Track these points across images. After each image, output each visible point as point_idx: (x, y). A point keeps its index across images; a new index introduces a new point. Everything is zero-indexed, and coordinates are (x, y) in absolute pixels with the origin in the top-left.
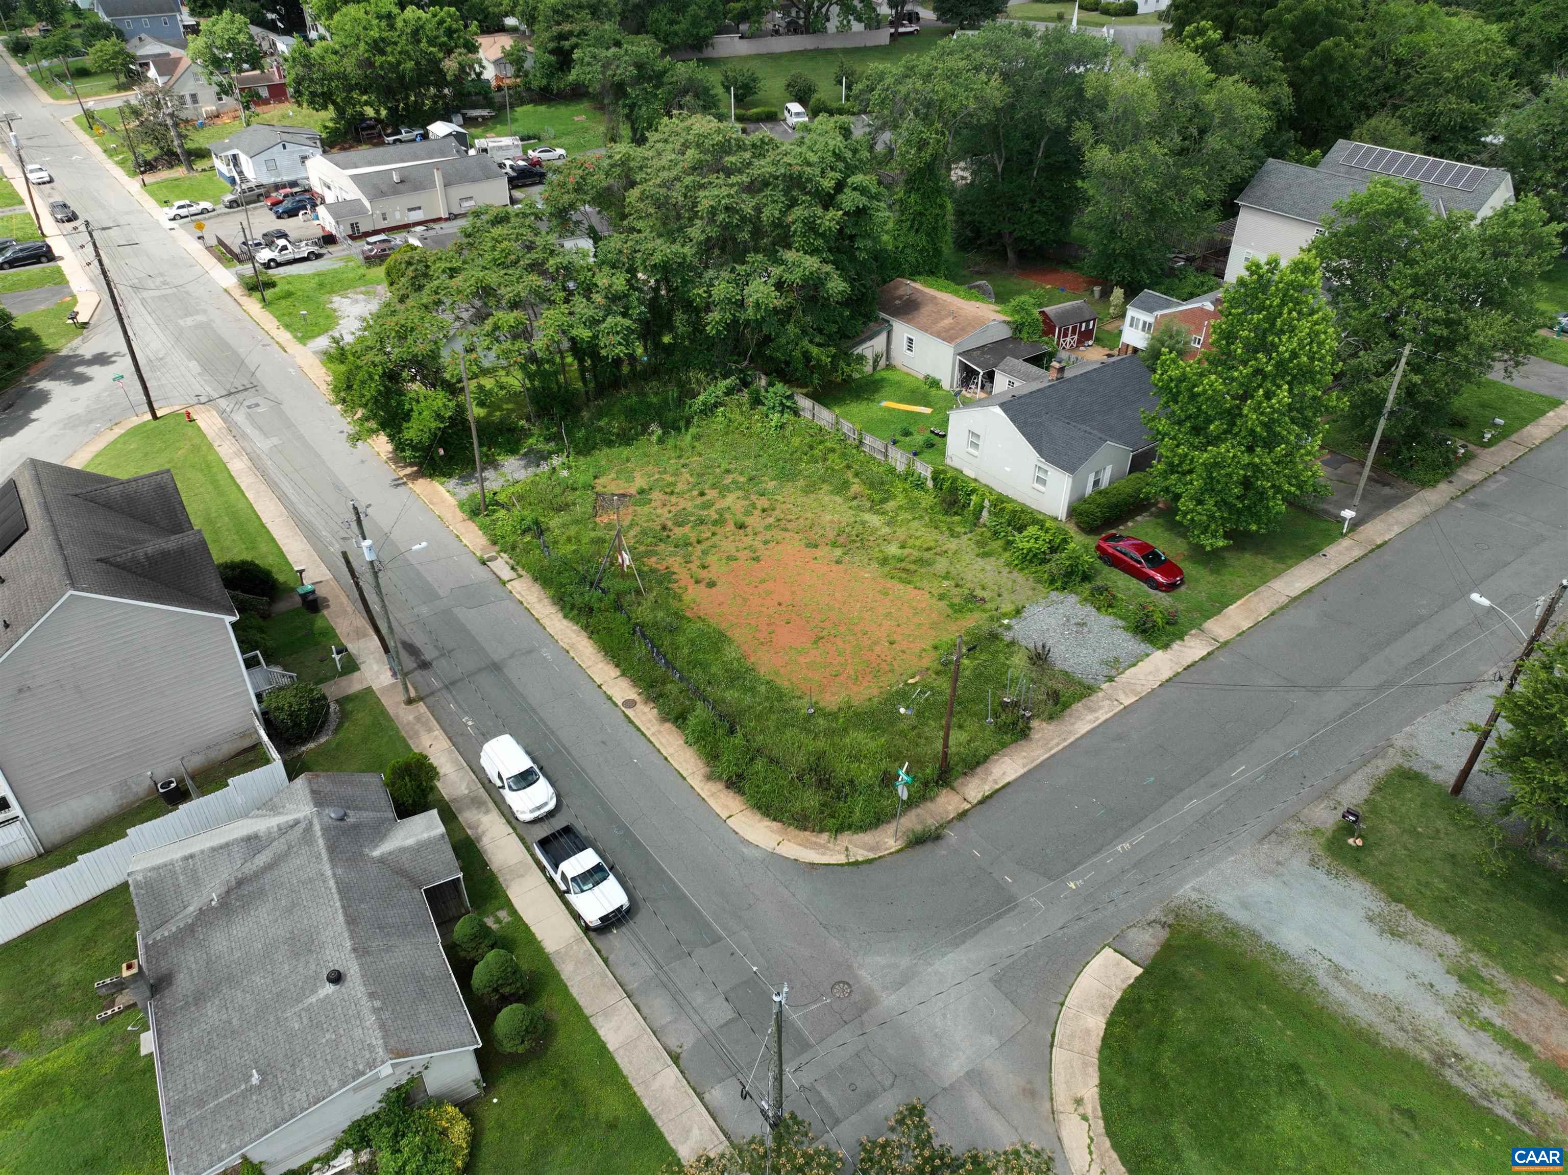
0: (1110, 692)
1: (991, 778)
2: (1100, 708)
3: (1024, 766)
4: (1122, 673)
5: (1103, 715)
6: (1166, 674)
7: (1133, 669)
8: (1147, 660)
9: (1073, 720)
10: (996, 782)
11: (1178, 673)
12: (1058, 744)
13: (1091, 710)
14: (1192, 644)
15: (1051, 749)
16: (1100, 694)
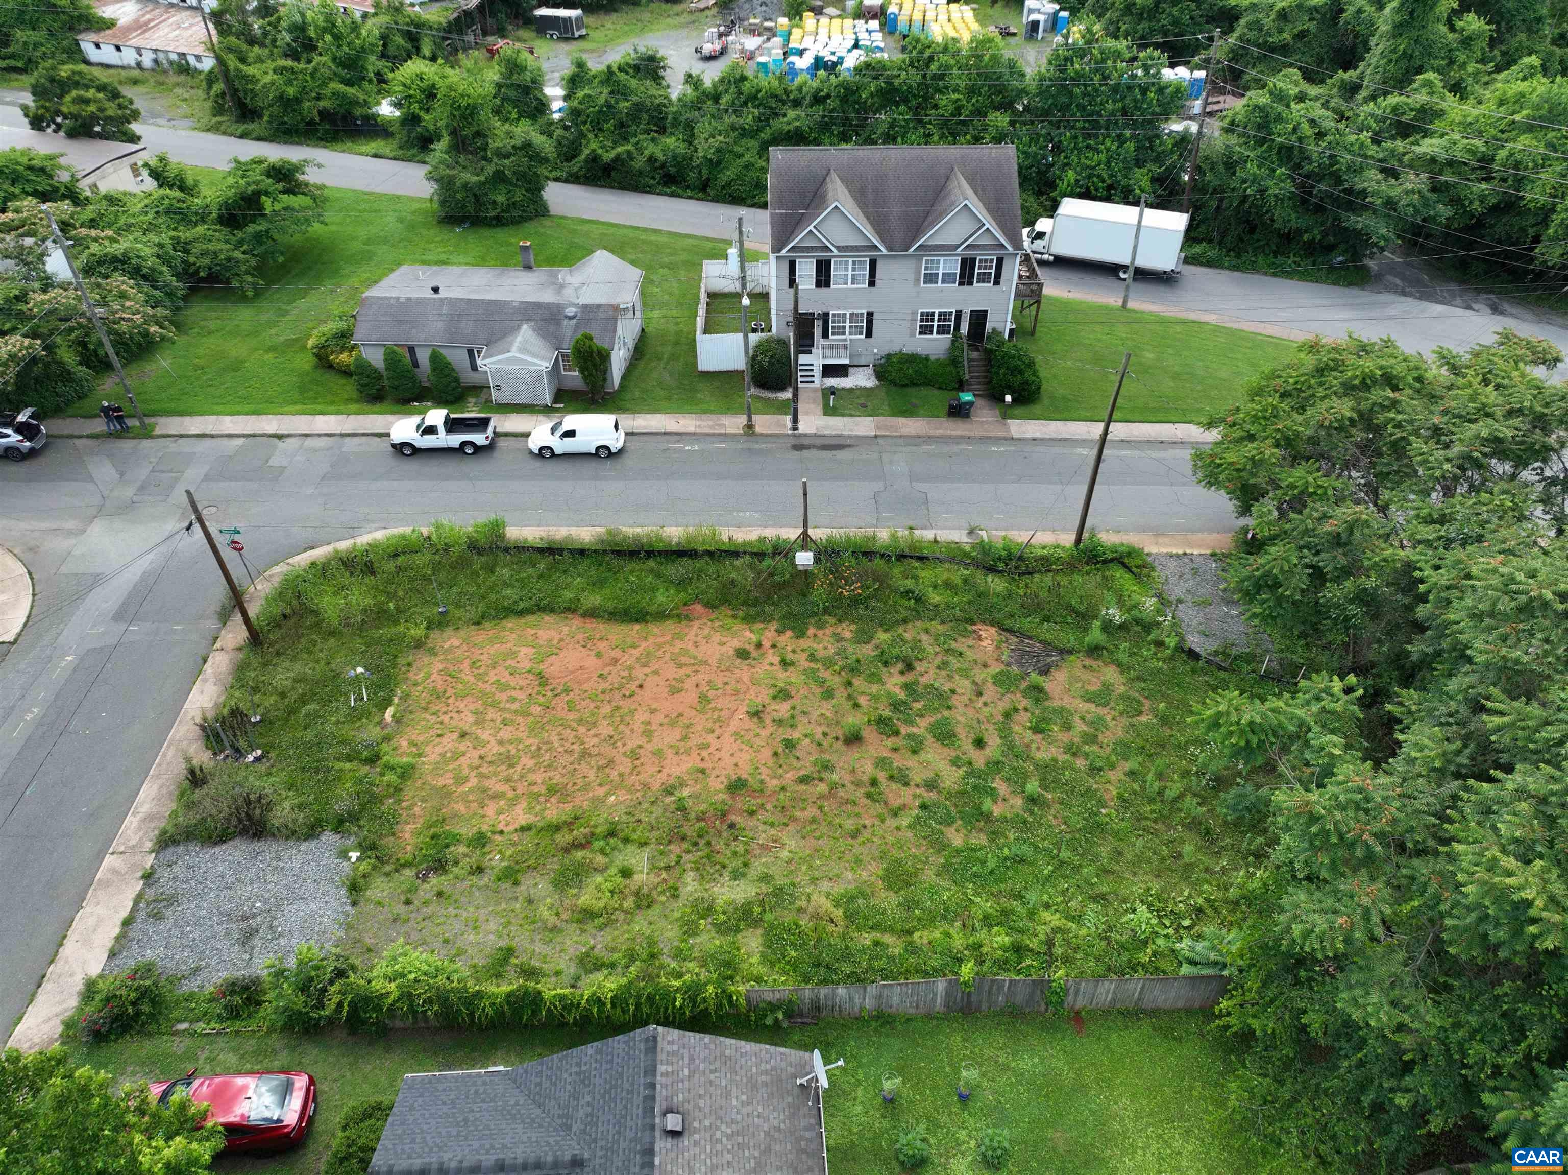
0: (138, 858)
1: (212, 680)
2: (139, 828)
3: (186, 712)
4: (136, 902)
5: (131, 822)
6: (70, 948)
7: (124, 913)
8: (110, 943)
9: (164, 791)
10: (205, 681)
11: (52, 962)
12: (164, 755)
13: (149, 818)
14: (46, 1028)
15: (169, 746)
16: (149, 845)
